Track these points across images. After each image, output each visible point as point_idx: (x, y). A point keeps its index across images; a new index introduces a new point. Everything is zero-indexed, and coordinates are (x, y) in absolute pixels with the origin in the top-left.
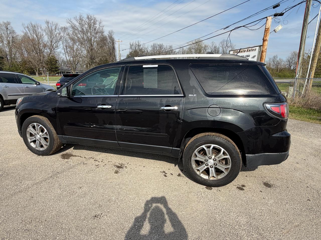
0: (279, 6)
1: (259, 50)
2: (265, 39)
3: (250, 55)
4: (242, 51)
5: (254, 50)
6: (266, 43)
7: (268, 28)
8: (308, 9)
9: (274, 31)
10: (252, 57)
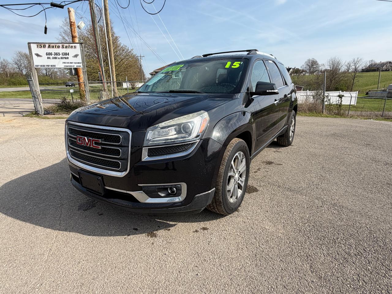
1: (82, 49)
2: (74, 35)
3: (68, 53)
4: (54, 46)
5: (73, 47)
6: (76, 40)
7: (74, 23)
8: (93, 10)
9: (78, 27)
10: (74, 55)
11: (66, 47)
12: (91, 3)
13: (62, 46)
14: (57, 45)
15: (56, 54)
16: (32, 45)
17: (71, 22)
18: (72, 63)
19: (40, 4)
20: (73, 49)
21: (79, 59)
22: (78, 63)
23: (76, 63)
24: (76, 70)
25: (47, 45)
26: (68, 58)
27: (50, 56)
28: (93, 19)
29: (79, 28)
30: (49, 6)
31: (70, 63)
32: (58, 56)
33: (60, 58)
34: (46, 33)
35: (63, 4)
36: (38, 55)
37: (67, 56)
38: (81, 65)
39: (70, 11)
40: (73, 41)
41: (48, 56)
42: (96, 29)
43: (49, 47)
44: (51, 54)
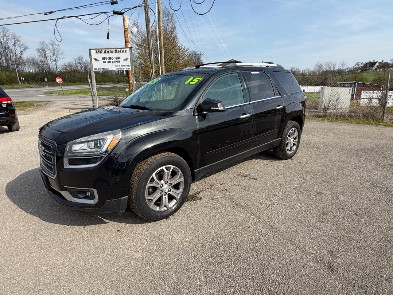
0: (117, 3)
1: (131, 53)
2: (127, 40)
3: (120, 57)
4: (109, 51)
5: (124, 52)
6: (129, 45)
7: (127, 29)
8: (148, 15)
9: (131, 32)
10: (124, 59)
11: (119, 52)
12: (146, 9)
13: (115, 51)
14: (111, 50)
15: (110, 58)
16: (92, 51)
17: (125, 28)
18: (122, 66)
19: (104, 13)
20: (124, 53)
21: (128, 62)
22: (128, 66)
23: (126, 66)
24: (127, 72)
25: (103, 51)
26: (119, 62)
27: (106, 60)
28: (147, 23)
29: (132, 34)
30: (112, 14)
31: (121, 66)
32: (112, 60)
33: (113, 62)
34: (108, 38)
35: (123, 11)
36: (96, 60)
37: (119, 60)
38: (130, 67)
39: (125, 19)
40: (126, 46)
41: (104, 60)
42: (149, 33)
43: (105, 52)
44: (106, 58)
